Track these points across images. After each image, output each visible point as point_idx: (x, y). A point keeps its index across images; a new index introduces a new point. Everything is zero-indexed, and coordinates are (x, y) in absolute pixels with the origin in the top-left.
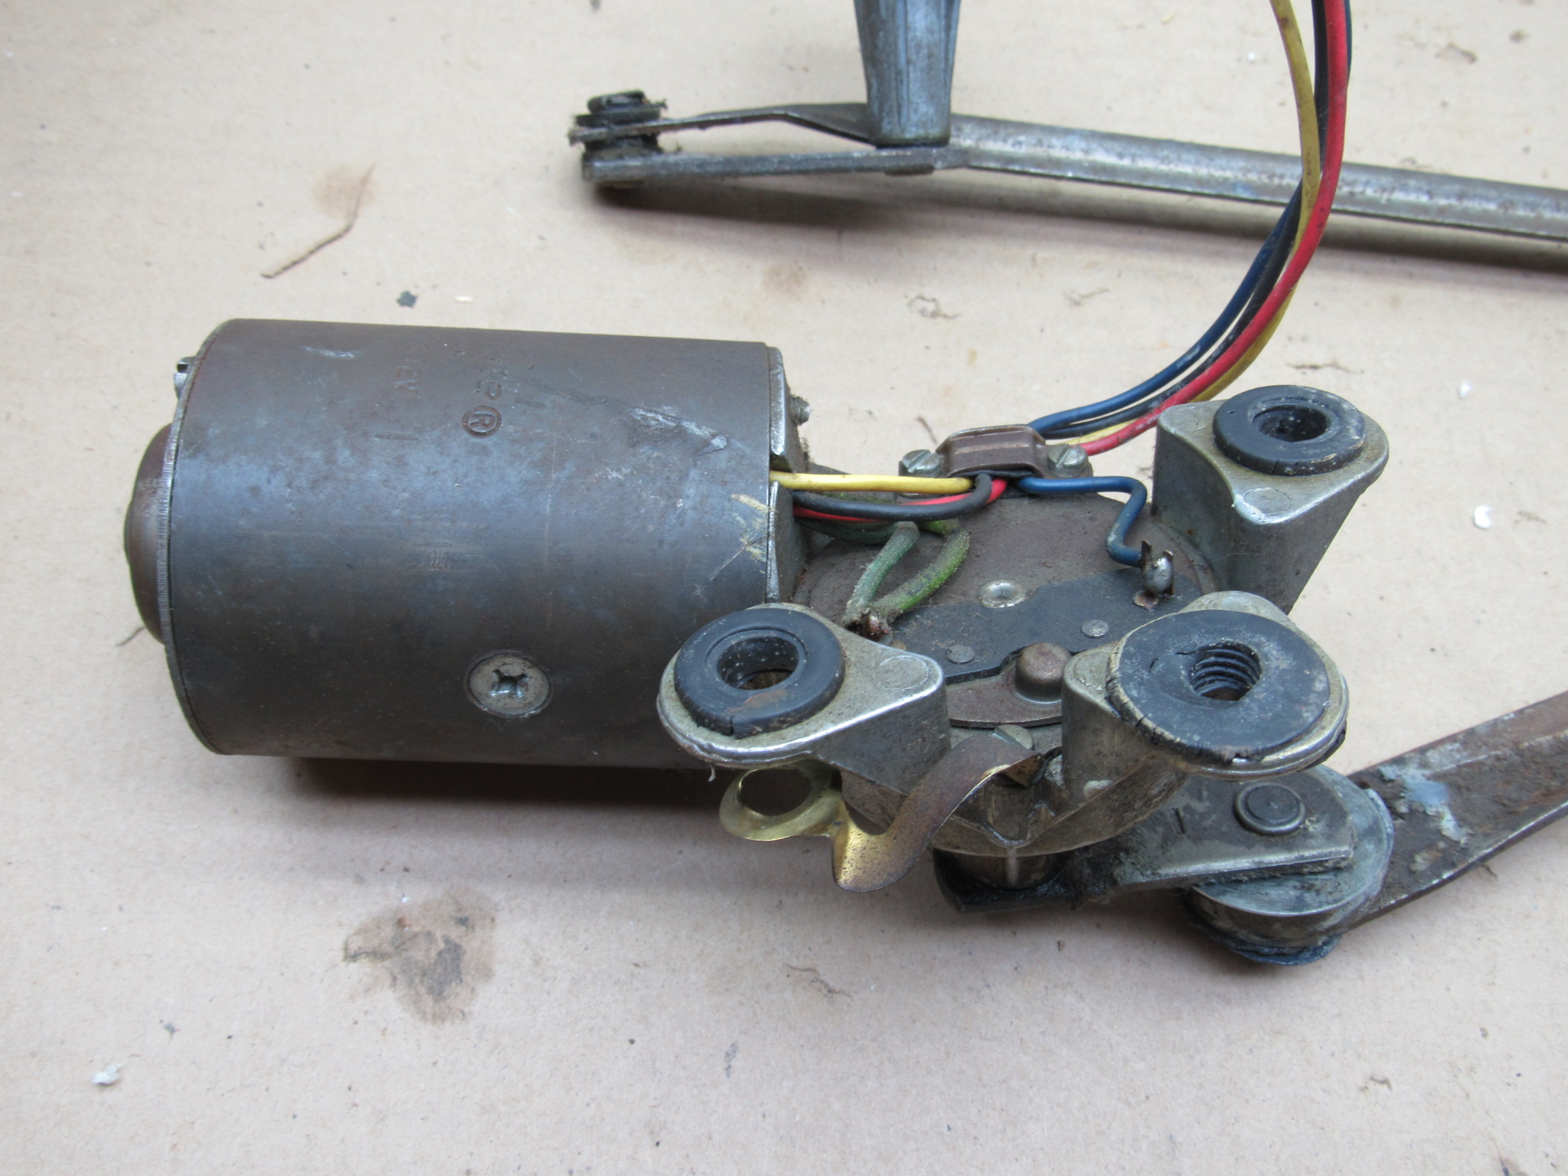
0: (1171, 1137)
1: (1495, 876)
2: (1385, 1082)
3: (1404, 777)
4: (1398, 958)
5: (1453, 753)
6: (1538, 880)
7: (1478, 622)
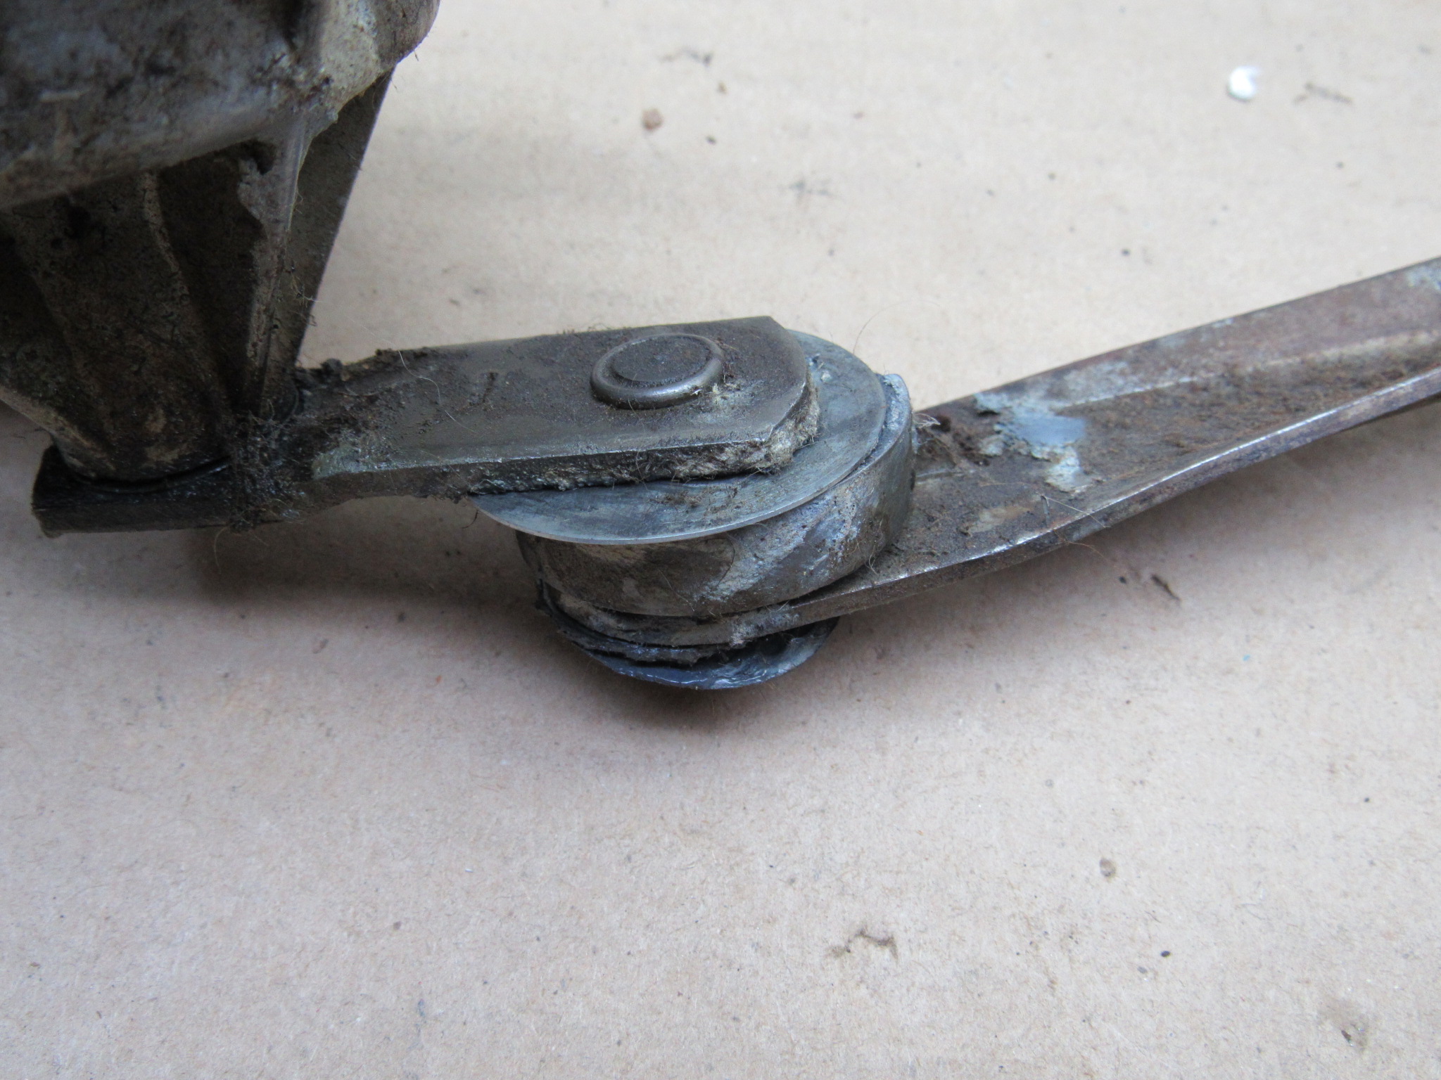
0: (421, 1003)
1: (1177, 599)
2: (887, 942)
3: (1015, 409)
4: (961, 721)
5: (1112, 377)
6: (1259, 612)
7: (1214, 223)
